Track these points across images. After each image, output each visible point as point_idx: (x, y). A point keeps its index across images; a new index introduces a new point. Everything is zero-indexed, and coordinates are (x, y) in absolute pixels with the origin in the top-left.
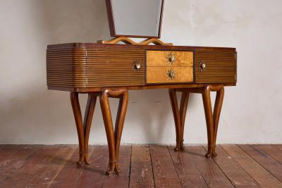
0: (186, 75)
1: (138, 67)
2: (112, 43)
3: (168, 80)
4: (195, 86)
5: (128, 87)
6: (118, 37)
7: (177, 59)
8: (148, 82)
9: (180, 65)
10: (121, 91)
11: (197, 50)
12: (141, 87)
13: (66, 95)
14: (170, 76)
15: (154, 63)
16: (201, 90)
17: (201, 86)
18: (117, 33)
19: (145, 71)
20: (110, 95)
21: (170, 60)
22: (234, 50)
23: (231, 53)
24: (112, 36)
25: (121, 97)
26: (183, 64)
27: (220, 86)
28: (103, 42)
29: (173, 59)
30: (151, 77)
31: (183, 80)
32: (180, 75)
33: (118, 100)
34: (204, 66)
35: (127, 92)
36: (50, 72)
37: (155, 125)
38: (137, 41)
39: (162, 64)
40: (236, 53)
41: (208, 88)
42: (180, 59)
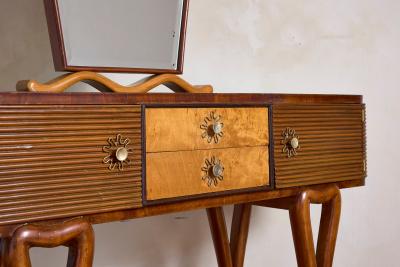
0: (252, 169)
1: (122, 157)
2: (56, 87)
3: (207, 187)
5: (91, 218)
6: (74, 70)
7: (229, 129)
8: (151, 196)
9: (235, 144)
10: (69, 229)
11: (277, 103)
12: (130, 213)
14: (211, 173)
15: (167, 144)
16: (289, 201)
17: (287, 193)
18: (71, 62)
19: (144, 165)
21: (211, 132)
22: (357, 99)
23: (351, 106)
24: (57, 69)
26: (245, 140)
27: (331, 191)
28: (32, 86)
29: (218, 129)
30: (161, 183)
31: (244, 182)
32: (237, 170)
33: (64, 251)
34: (295, 143)
35: (90, 230)
38: (124, 82)
39: (189, 142)
40: (363, 107)
41: (304, 195)
42: (236, 127)
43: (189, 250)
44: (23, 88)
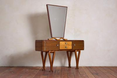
0: (70, 47)
1: (58, 45)
2: (51, 39)
3: (65, 49)
4: (72, 50)
5: (55, 50)
6: (53, 38)
8: (60, 49)
9: (68, 45)
10: (53, 51)
11: (73, 41)
12: (58, 50)
13: (40, 52)
15: (62, 44)
16: (74, 51)
18: (53, 37)
20: (51, 52)
22: (83, 41)
23: (82, 42)
24: (51, 37)
25: (53, 53)
27: (79, 50)
29: (66, 43)
30: (61, 48)
31: (69, 49)
32: (68, 47)
33: (53, 54)
34: (75, 45)
35: (55, 52)
36: (36, 47)
37: (63, 61)
38: (58, 39)
39: (64, 45)
41: (76, 51)
42: (68, 43)
43: (65, 59)
44: (48, 40)
